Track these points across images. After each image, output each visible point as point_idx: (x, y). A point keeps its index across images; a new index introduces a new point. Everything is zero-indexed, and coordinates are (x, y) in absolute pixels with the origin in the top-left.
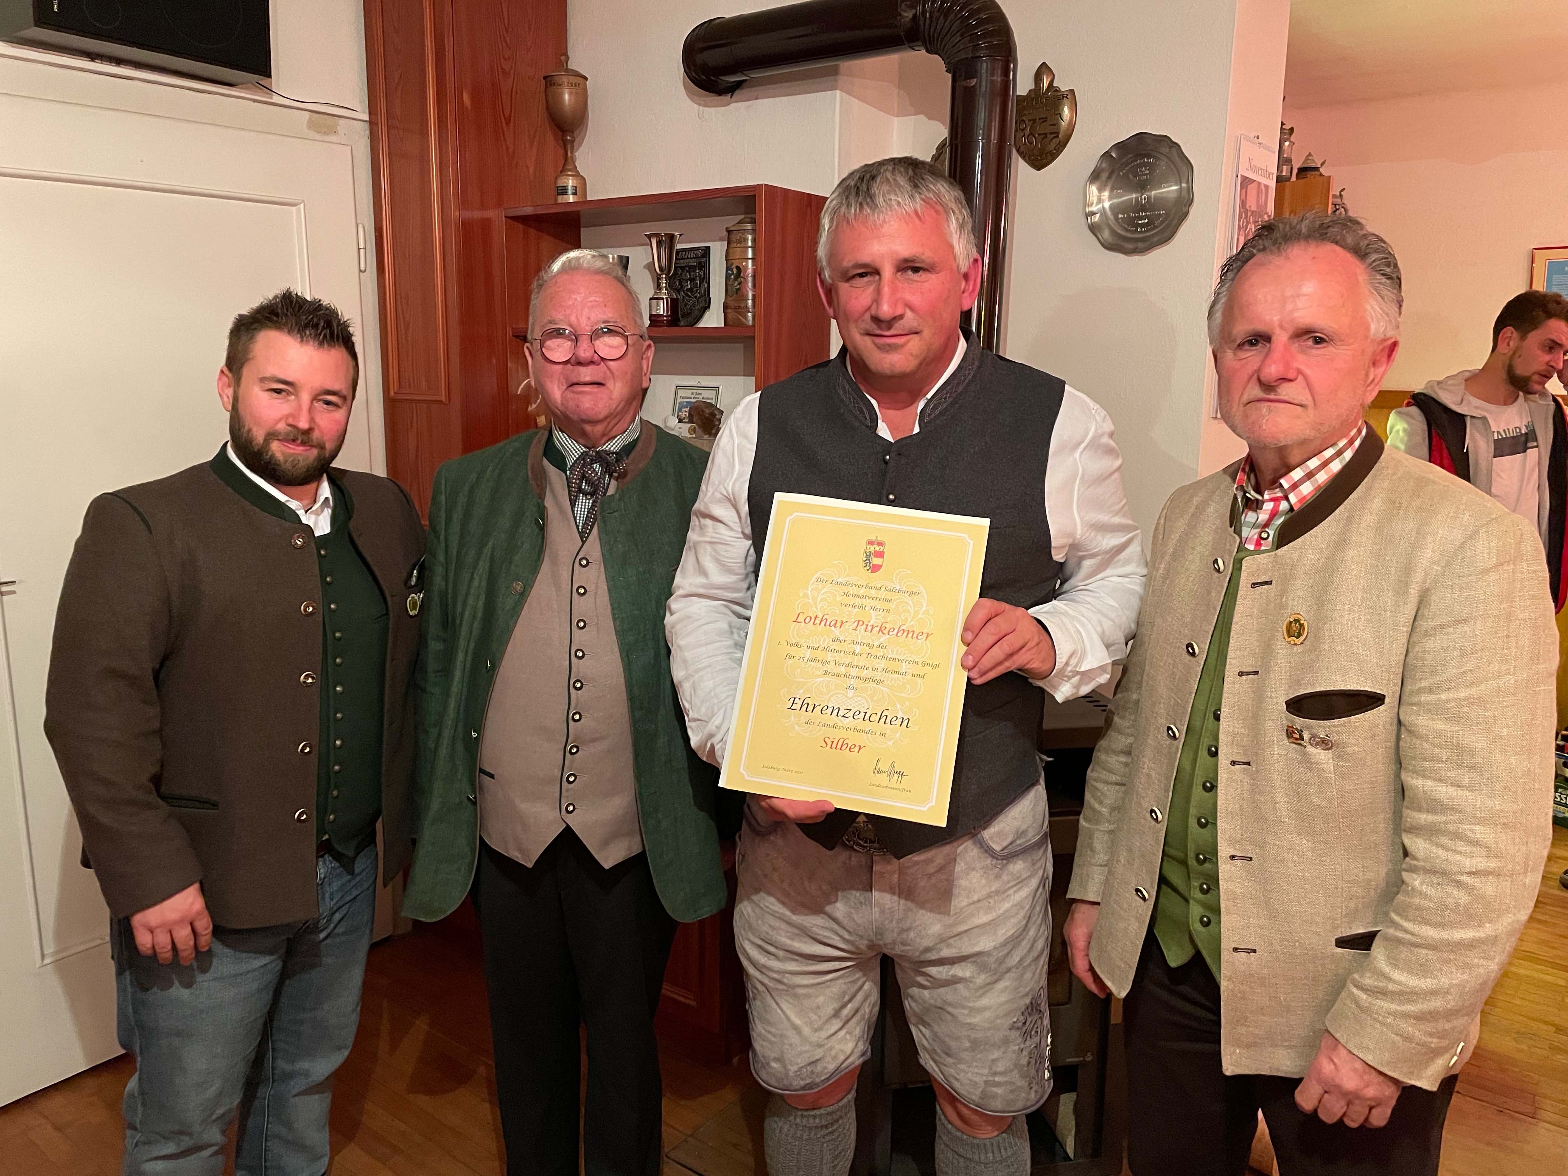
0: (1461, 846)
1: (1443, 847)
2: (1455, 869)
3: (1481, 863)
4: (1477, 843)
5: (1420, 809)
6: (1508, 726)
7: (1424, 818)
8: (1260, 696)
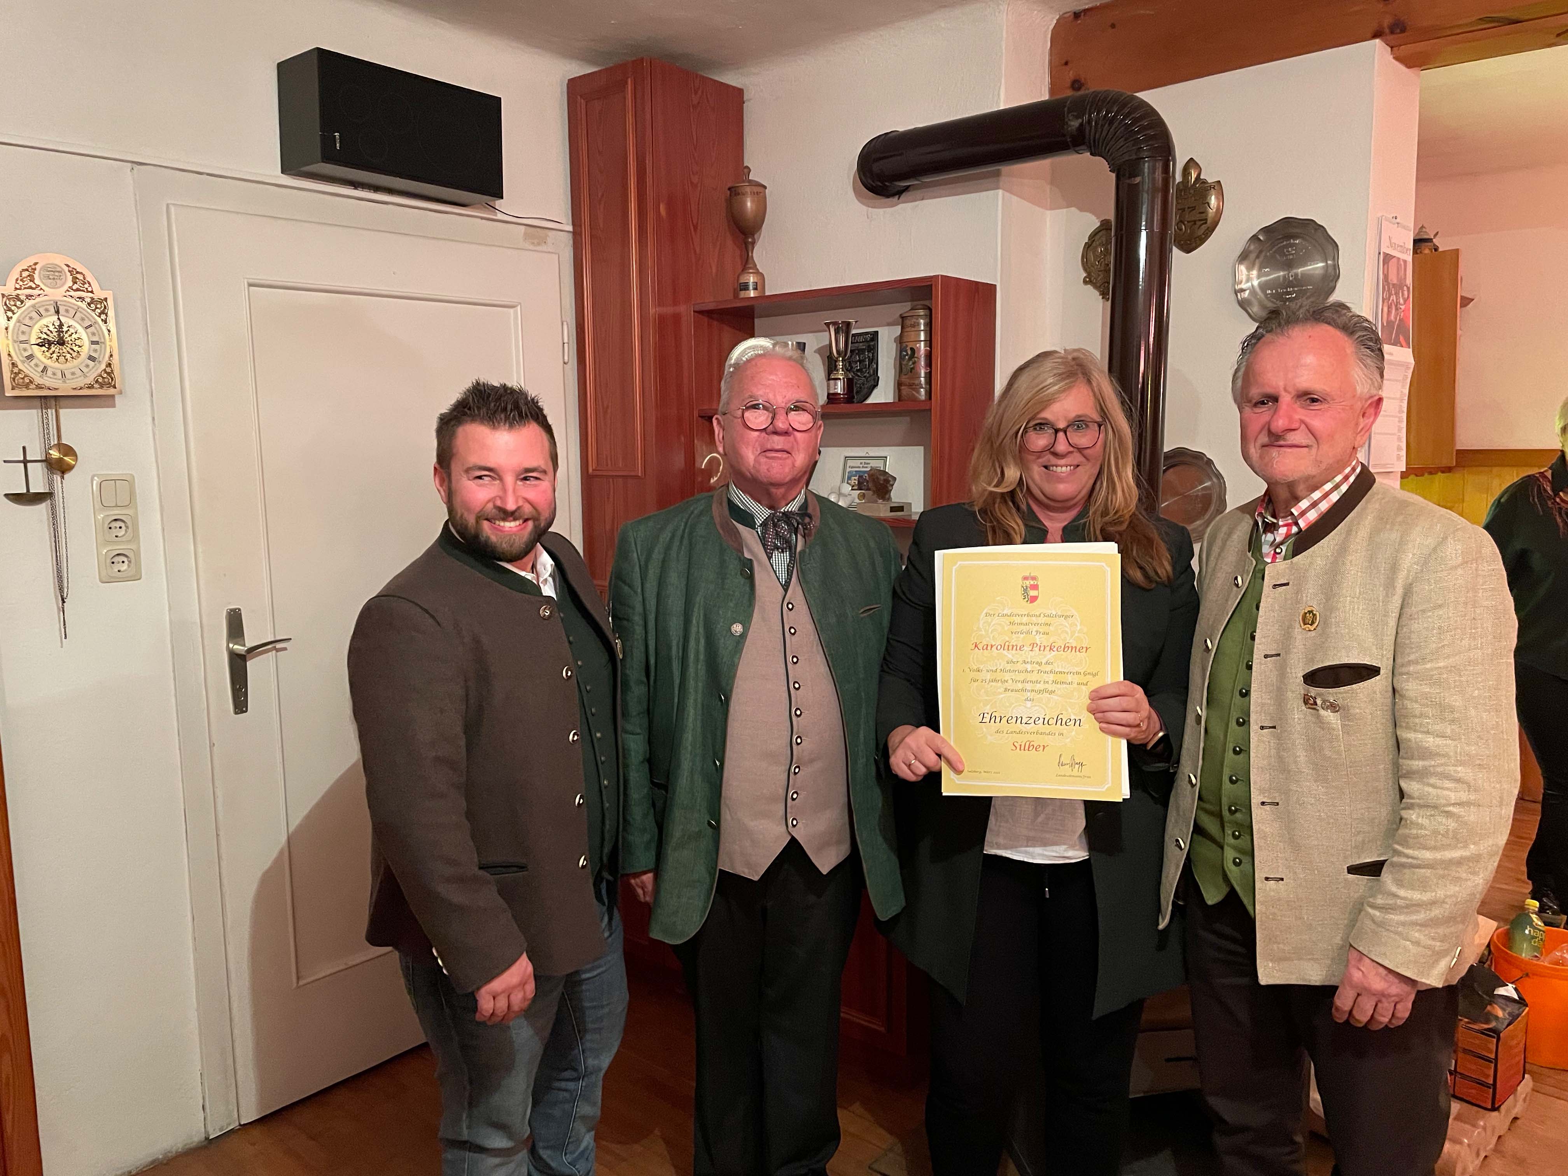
0: (1448, 784)
1: (1434, 786)
2: (1443, 802)
3: (1464, 796)
4: (1458, 781)
5: (1412, 758)
6: (1478, 689)
7: (1417, 764)
8: (1282, 673)
